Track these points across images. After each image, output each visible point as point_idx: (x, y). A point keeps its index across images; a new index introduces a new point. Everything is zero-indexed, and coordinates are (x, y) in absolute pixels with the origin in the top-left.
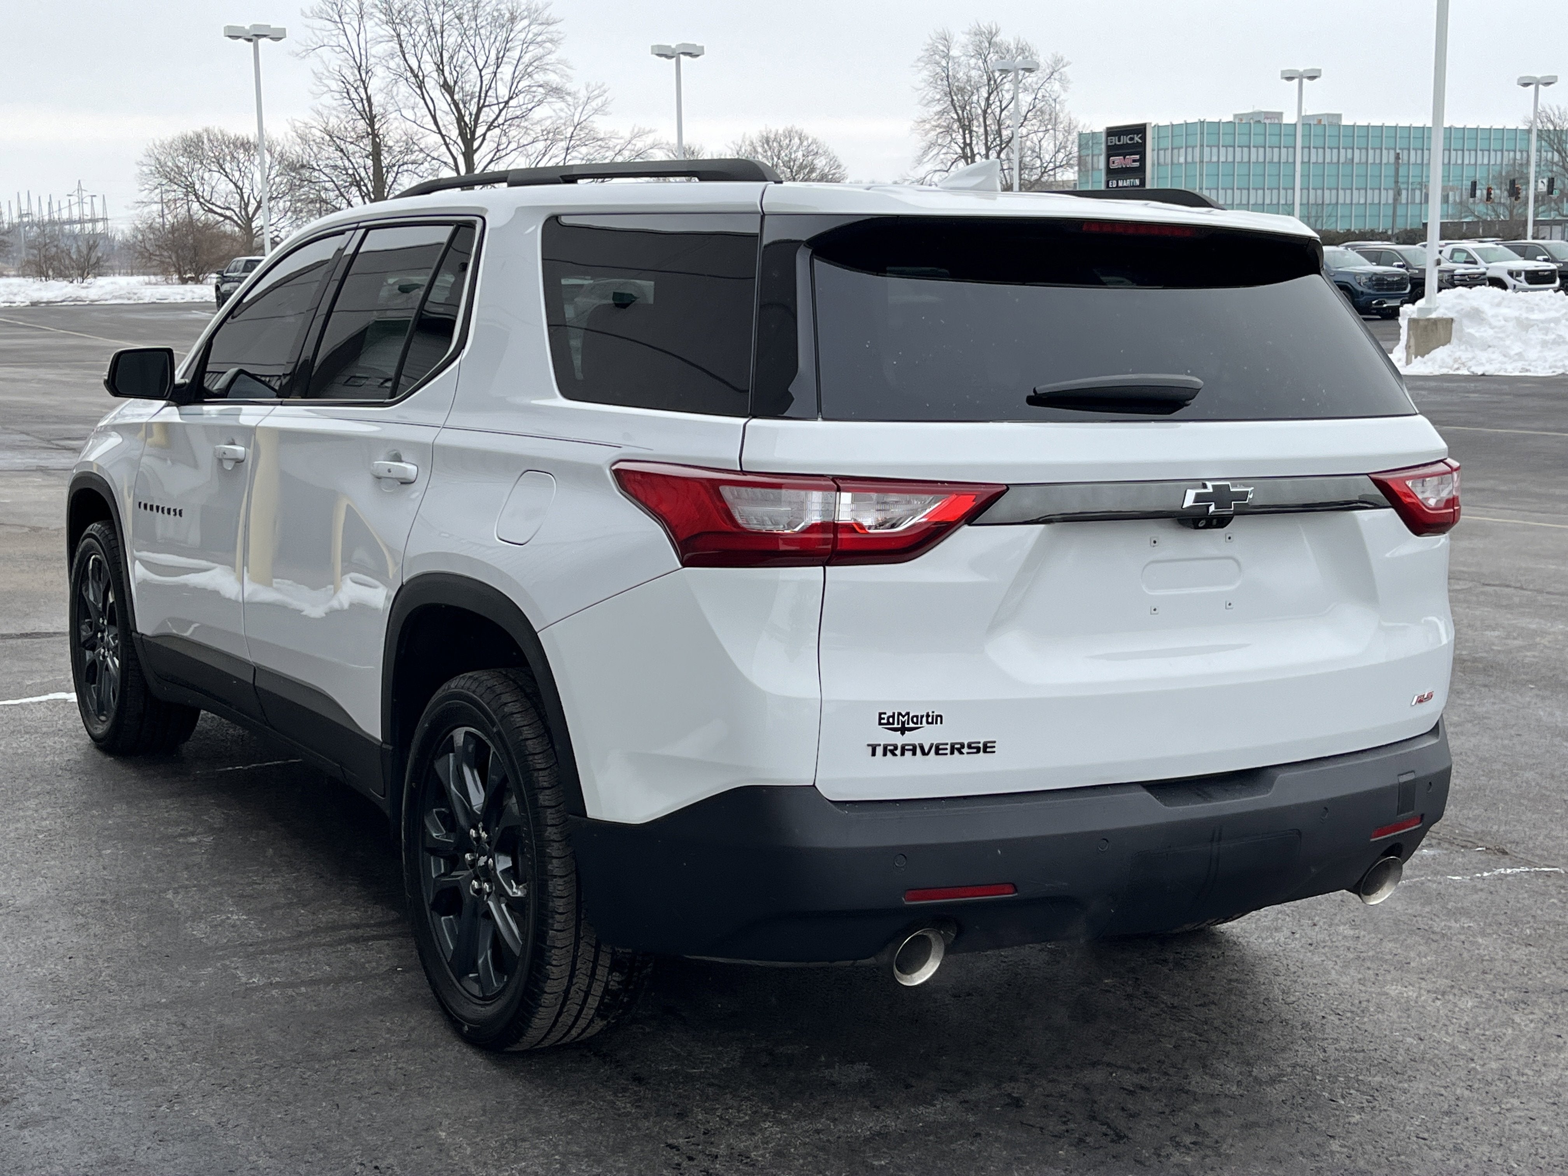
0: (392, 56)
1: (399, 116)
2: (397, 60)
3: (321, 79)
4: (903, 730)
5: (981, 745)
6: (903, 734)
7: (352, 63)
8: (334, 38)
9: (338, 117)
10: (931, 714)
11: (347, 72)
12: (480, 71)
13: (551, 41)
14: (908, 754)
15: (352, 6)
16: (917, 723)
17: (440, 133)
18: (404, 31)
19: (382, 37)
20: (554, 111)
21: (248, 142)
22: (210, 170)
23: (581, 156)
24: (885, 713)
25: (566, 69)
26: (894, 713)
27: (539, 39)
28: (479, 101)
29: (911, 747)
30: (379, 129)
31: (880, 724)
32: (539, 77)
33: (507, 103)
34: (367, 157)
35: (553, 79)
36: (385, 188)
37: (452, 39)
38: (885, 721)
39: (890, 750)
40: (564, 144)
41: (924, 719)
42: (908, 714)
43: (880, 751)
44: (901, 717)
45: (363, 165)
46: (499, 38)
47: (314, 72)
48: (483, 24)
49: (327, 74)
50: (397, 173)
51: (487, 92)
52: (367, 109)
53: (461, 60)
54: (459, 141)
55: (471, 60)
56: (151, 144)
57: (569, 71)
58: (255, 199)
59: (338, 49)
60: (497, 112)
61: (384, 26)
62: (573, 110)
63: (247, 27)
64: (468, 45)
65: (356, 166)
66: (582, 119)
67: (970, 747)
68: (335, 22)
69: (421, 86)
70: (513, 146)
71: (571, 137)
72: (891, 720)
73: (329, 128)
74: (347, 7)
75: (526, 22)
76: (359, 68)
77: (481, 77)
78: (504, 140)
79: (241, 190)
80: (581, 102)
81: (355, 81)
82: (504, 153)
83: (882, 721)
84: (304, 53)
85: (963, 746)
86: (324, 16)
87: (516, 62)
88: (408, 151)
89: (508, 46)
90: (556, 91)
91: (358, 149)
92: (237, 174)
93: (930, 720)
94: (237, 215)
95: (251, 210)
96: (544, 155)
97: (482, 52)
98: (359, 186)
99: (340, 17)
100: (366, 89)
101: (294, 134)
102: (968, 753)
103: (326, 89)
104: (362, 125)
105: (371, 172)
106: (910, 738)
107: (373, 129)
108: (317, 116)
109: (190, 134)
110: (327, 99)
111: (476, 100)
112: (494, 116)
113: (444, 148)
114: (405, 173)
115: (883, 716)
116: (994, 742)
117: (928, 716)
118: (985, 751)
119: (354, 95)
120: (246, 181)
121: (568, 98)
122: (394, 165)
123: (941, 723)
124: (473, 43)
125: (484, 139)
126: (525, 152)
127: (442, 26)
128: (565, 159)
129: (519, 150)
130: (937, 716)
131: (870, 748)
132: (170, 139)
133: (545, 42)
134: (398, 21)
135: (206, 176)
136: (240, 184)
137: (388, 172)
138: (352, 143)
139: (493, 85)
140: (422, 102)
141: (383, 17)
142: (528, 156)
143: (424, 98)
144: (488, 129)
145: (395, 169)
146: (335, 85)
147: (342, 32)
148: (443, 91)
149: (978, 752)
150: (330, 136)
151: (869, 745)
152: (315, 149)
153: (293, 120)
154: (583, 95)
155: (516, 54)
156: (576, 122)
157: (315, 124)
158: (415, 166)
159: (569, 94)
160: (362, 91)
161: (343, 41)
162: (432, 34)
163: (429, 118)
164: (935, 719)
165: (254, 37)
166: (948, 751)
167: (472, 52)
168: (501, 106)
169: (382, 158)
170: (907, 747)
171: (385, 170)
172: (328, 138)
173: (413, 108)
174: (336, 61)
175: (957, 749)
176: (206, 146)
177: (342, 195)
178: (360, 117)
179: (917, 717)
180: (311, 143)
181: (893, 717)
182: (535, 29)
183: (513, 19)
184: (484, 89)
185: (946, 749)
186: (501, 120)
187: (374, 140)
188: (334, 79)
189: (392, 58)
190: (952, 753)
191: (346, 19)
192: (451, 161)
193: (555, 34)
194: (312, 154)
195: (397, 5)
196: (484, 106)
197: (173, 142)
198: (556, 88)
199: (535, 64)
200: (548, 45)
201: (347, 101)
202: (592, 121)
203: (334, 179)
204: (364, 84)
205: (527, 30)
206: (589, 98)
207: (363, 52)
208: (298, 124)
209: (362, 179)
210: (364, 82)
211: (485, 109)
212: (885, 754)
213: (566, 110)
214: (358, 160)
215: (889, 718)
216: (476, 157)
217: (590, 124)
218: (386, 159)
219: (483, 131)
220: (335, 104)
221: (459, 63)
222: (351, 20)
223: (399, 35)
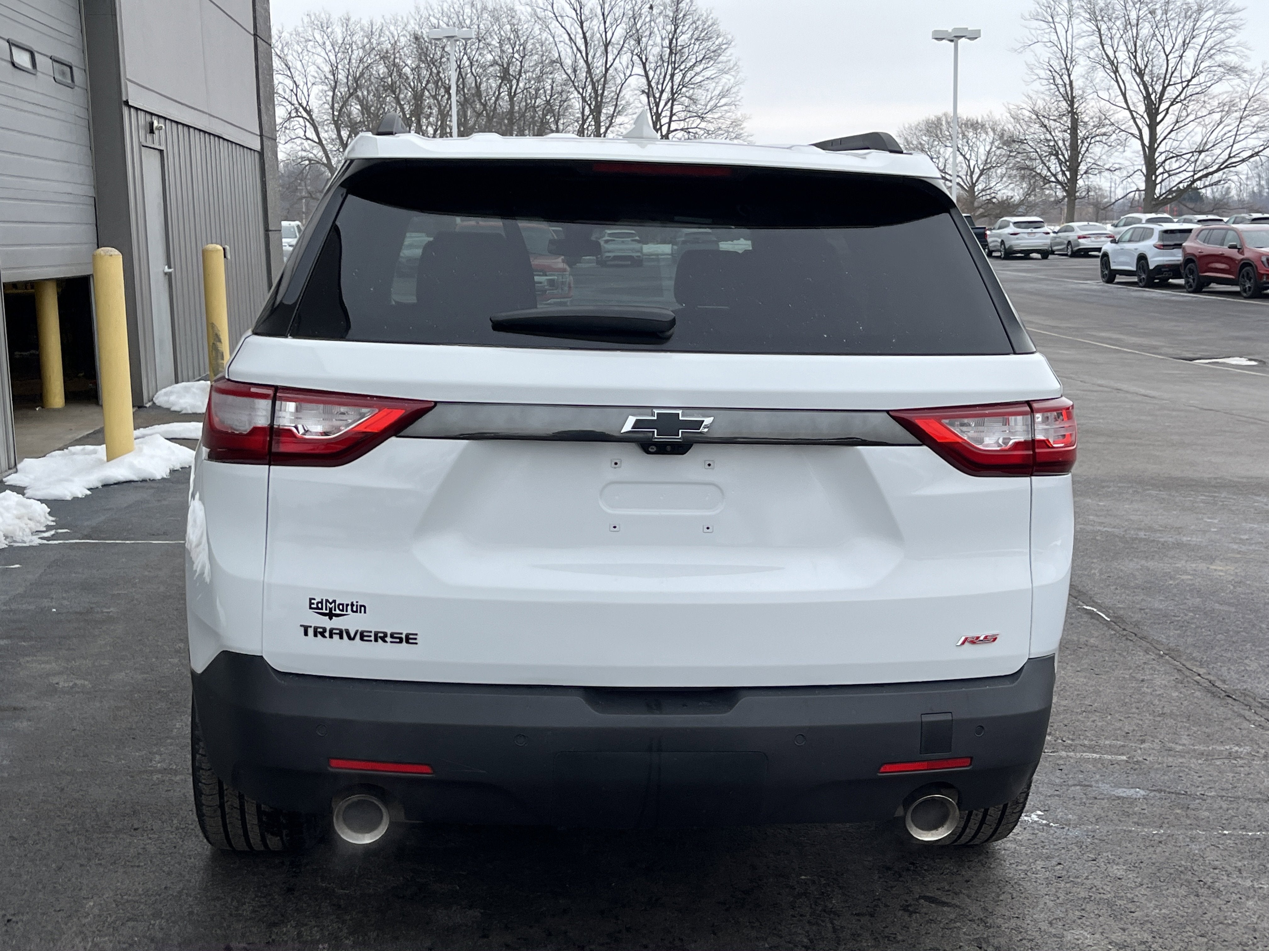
0: (1092, 47)
1: (1096, 96)
2: (1096, 49)
3: (1032, 69)
4: (331, 615)
5: (403, 636)
6: (331, 619)
7: (1059, 55)
8: (1047, 36)
9: (1044, 100)
10: (355, 603)
11: (1054, 63)
12: (1167, 56)
13: (1233, 27)
14: (336, 637)
15: (1063, 8)
16: (342, 610)
17: (1129, 109)
18: (1104, 27)
19: (1084, 32)
20: (1232, 86)
21: (977, 122)
22: (946, 146)
23: (1253, 124)
24: (314, 599)
25: (1244, 50)
26: (322, 600)
27: (1222, 26)
28: (1164, 82)
29: (338, 632)
30: (1077, 108)
31: (311, 608)
32: (1219, 58)
33: (1189, 81)
34: (1065, 131)
35: (1232, 60)
36: (1078, 156)
37: (1145, 30)
38: (314, 606)
39: (319, 632)
40: (1238, 115)
41: (349, 607)
42: (334, 601)
43: (311, 632)
44: (328, 604)
45: (1061, 136)
46: (1186, 27)
47: (1027, 64)
48: (1172, 17)
49: (1037, 65)
50: (1090, 143)
51: (1172, 73)
52: (1069, 93)
53: (1152, 47)
54: (1145, 116)
55: (1160, 47)
56: (902, 127)
57: (1247, 52)
58: (979, 168)
59: (1049, 44)
60: (1180, 89)
61: (1088, 24)
62: (1249, 86)
63: (950, 31)
64: (1158, 35)
65: (1056, 139)
66: (1256, 93)
67: (392, 636)
68: (1048, 22)
69: (1116, 71)
70: (1192, 117)
71: (1245, 108)
72: (320, 605)
73: (1036, 109)
74: (1058, 9)
75: (1211, 12)
76: (1065, 59)
77: (1168, 60)
78: (1184, 113)
79: (969, 161)
80: (1256, 77)
81: (1061, 70)
82: (1183, 124)
83: (313, 606)
84: (1022, 49)
85: (385, 635)
86: (1040, 18)
87: (1200, 47)
88: (1100, 125)
89: (1194, 33)
90: (1232, 70)
91: (1058, 124)
92: (966, 148)
93: (355, 609)
94: (964, 182)
95: (975, 177)
96: (1219, 125)
97: (1170, 40)
98: (1057, 155)
99: (1052, 18)
100: (1069, 76)
101: (1008, 115)
102: (391, 642)
103: (1036, 77)
104: (1064, 105)
105: (1067, 144)
106: (336, 623)
107: (1072, 108)
108: (1027, 100)
109: (933, 118)
110: (1037, 86)
111: (1161, 81)
112: (1178, 93)
113: (1132, 122)
114: (1097, 143)
115: (313, 601)
116: (416, 634)
117: (352, 605)
118: (407, 642)
119: (1059, 81)
120: (973, 154)
121: (1245, 76)
122: (1088, 137)
123: (365, 612)
124: (1162, 33)
125: (1167, 113)
126: (1203, 123)
127: (1138, 20)
128: (1238, 126)
129: (1198, 120)
130: (361, 606)
131: (303, 629)
132: (916, 123)
133: (1227, 28)
134: (1099, 18)
135: (942, 150)
136: (968, 156)
137: (1082, 142)
138: (1055, 120)
139: (1179, 67)
140: (1116, 84)
141: (1088, 16)
142: (1205, 126)
143: (1117, 81)
144: (1172, 104)
145: (1089, 140)
146: (1045, 74)
147: (1053, 30)
148: (1134, 74)
149: (401, 641)
150: (1037, 115)
151: (301, 626)
152: (1025, 127)
153: (1008, 103)
154: (1258, 73)
155: (1200, 40)
156: (1251, 95)
157: (1024, 106)
158: (1106, 137)
159: (1245, 72)
160: (1066, 77)
161: (1054, 37)
162: (1129, 27)
163: (1121, 97)
164: (360, 609)
165: (955, 38)
166: (372, 638)
167: (1161, 41)
168: (1185, 84)
169: (1079, 131)
170: (334, 631)
171: (1079, 141)
172: (1034, 117)
173: (1108, 89)
174: (1045, 53)
175: (380, 637)
176: (944, 127)
177: (1043, 163)
178: (1062, 99)
179: (343, 605)
180: (1022, 121)
181: (321, 602)
182: (1220, 17)
183: (1200, 10)
184: (1170, 71)
185: (370, 636)
186: (1182, 97)
187: (1072, 117)
188: (1044, 69)
189: (1091, 49)
190: (376, 640)
191: (1057, 19)
192: (1137, 133)
193: (1237, 21)
194: (1022, 130)
195: (1101, 4)
196: (1169, 85)
197: (918, 125)
198: (1234, 68)
199: (1217, 47)
200: (1229, 30)
201: (1053, 86)
202: (1266, 94)
203: (1038, 150)
204: (1068, 72)
205: (1212, 19)
206: (1264, 74)
207: (1069, 46)
208: (1011, 107)
209: (1059, 148)
210: (1068, 70)
211: (1169, 88)
212: (315, 635)
213: (1243, 85)
214: (1058, 134)
215: (318, 603)
216: (1159, 129)
217: (1264, 96)
218: (1081, 133)
219: (1167, 106)
220: (1043, 89)
221: (1150, 50)
222: (1061, 20)
223: (1099, 30)
